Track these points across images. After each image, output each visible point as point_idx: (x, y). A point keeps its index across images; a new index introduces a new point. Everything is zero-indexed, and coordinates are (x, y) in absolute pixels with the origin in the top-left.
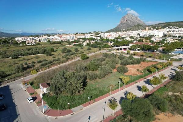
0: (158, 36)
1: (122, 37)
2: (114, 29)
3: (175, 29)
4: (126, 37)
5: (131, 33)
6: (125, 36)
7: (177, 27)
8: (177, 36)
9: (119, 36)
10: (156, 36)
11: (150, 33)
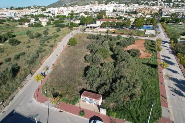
0: (109, 11)
1: (76, 12)
2: (57, 2)
3: (117, 4)
4: (81, 13)
5: (84, 8)
6: (78, 12)
7: (118, 3)
8: (125, 11)
9: (72, 11)
10: (107, 11)
11: (101, 8)
